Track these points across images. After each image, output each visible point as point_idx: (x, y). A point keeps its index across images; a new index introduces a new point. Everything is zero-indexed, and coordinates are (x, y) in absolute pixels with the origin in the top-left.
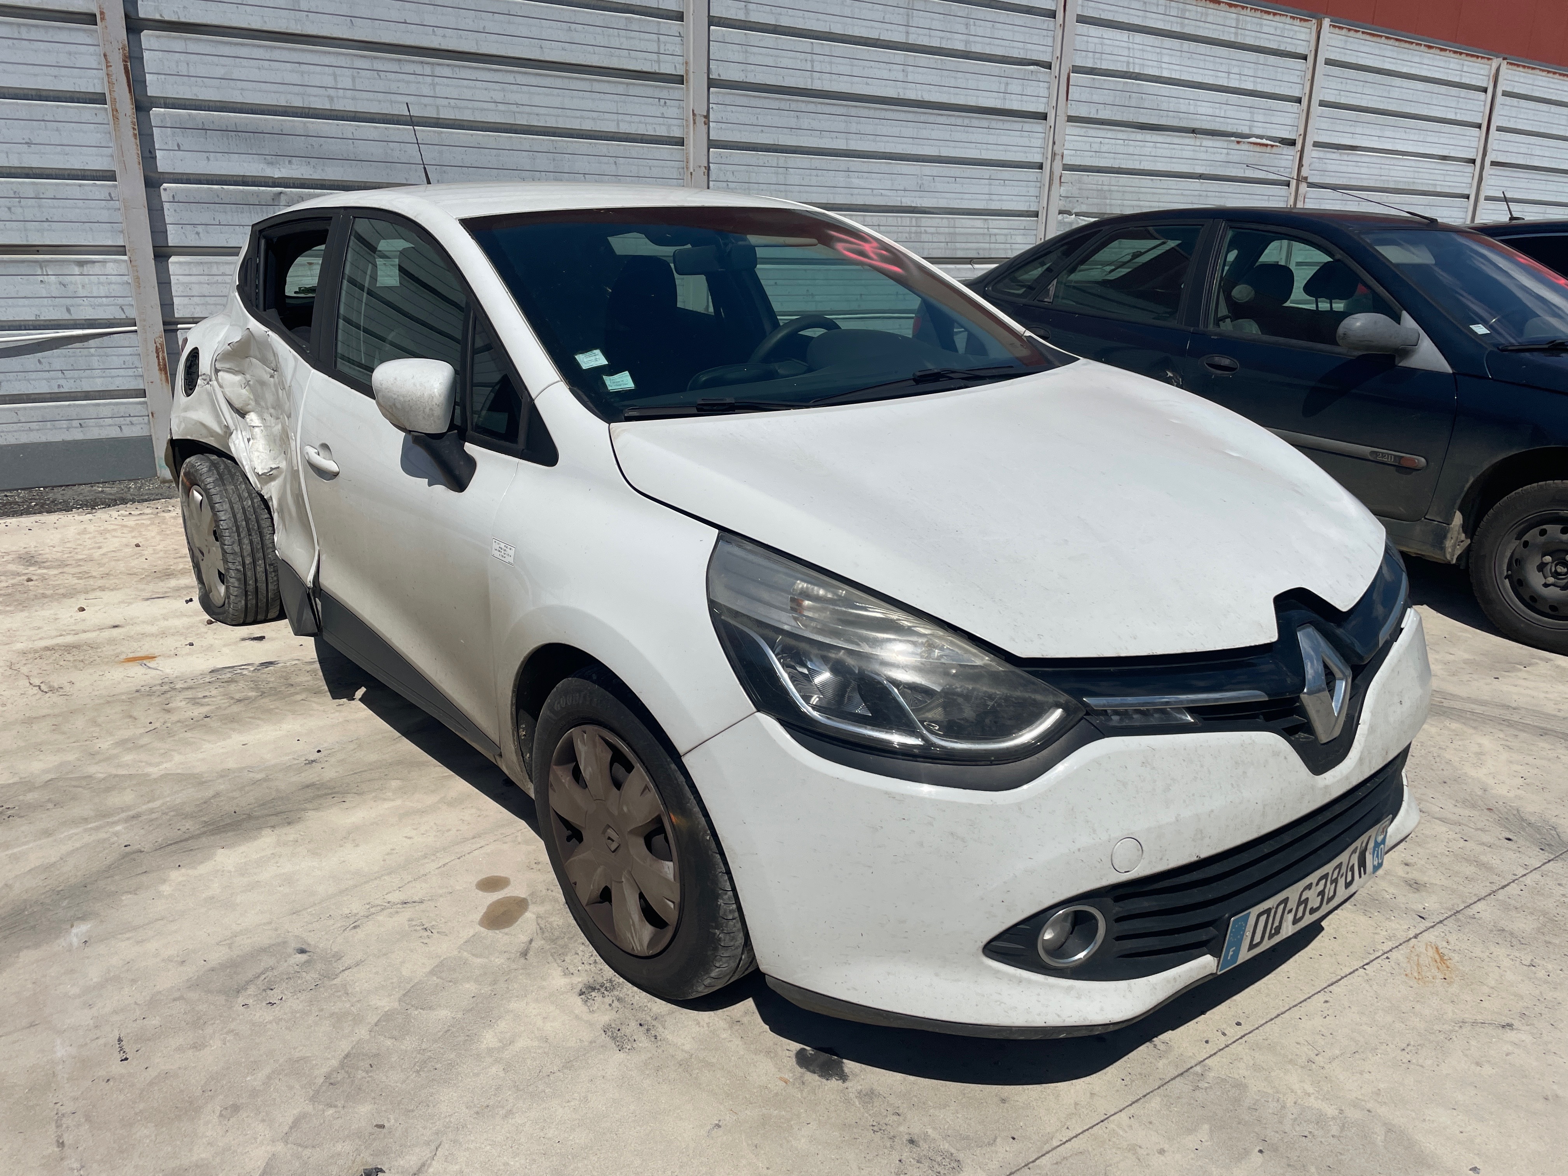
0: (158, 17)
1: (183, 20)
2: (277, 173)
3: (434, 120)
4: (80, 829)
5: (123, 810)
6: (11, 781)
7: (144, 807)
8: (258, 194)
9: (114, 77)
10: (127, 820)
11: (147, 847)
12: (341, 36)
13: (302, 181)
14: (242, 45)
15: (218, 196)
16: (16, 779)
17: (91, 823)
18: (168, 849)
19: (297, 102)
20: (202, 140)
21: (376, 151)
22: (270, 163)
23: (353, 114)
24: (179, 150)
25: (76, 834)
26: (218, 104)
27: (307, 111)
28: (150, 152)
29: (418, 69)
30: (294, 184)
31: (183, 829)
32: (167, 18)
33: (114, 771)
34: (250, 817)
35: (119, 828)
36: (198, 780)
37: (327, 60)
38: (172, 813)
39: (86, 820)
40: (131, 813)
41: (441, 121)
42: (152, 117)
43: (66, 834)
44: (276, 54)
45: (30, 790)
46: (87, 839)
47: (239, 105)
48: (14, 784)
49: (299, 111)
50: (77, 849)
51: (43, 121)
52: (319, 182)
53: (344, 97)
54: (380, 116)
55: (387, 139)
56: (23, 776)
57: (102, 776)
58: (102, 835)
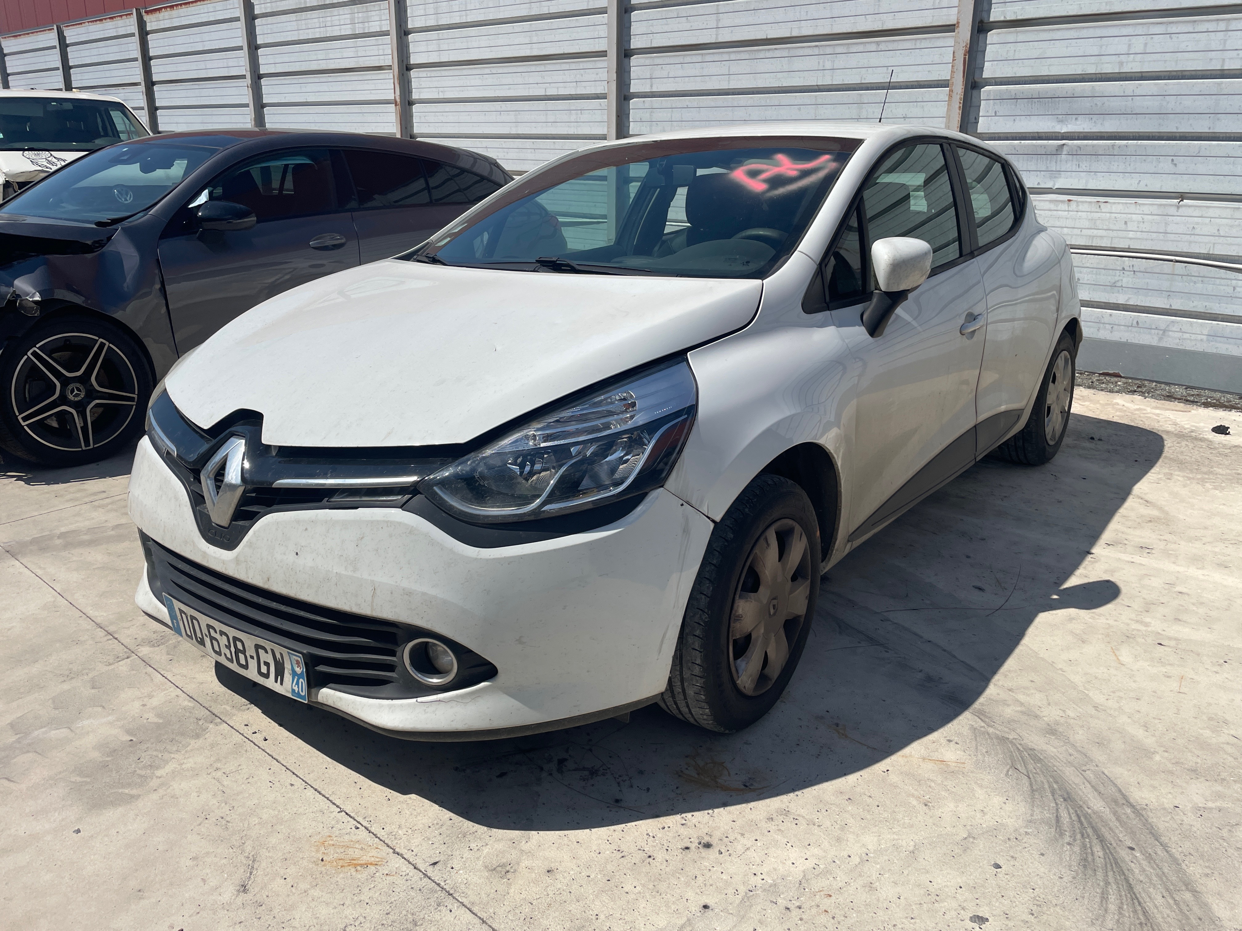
0: (1002, 19)
1: (1020, 17)
2: (1064, 129)
3: (1219, 72)
8: (1045, 146)
9: (955, 68)
12: (1143, 8)
13: (1085, 134)
14: (1058, 29)
15: (1015, 149)
19: (1091, 70)
20: (1013, 107)
21: (1152, 104)
22: (1061, 121)
23: (1140, 75)
24: (996, 116)
26: (1031, 78)
27: (1100, 76)
28: (976, 118)
29: (1211, 26)
30: (1078, 137)
32: (1008, 18)
37: (1125, 31)
41: (1226, 72)
42: (982, 93)
44: (1085, 33)
47: (1046, 78)
49: (1094, 76)
51: (916, 102)
52: (1099, 134)
53: (1134, 61)
54: (1166, 73)
55: (1165, 93)
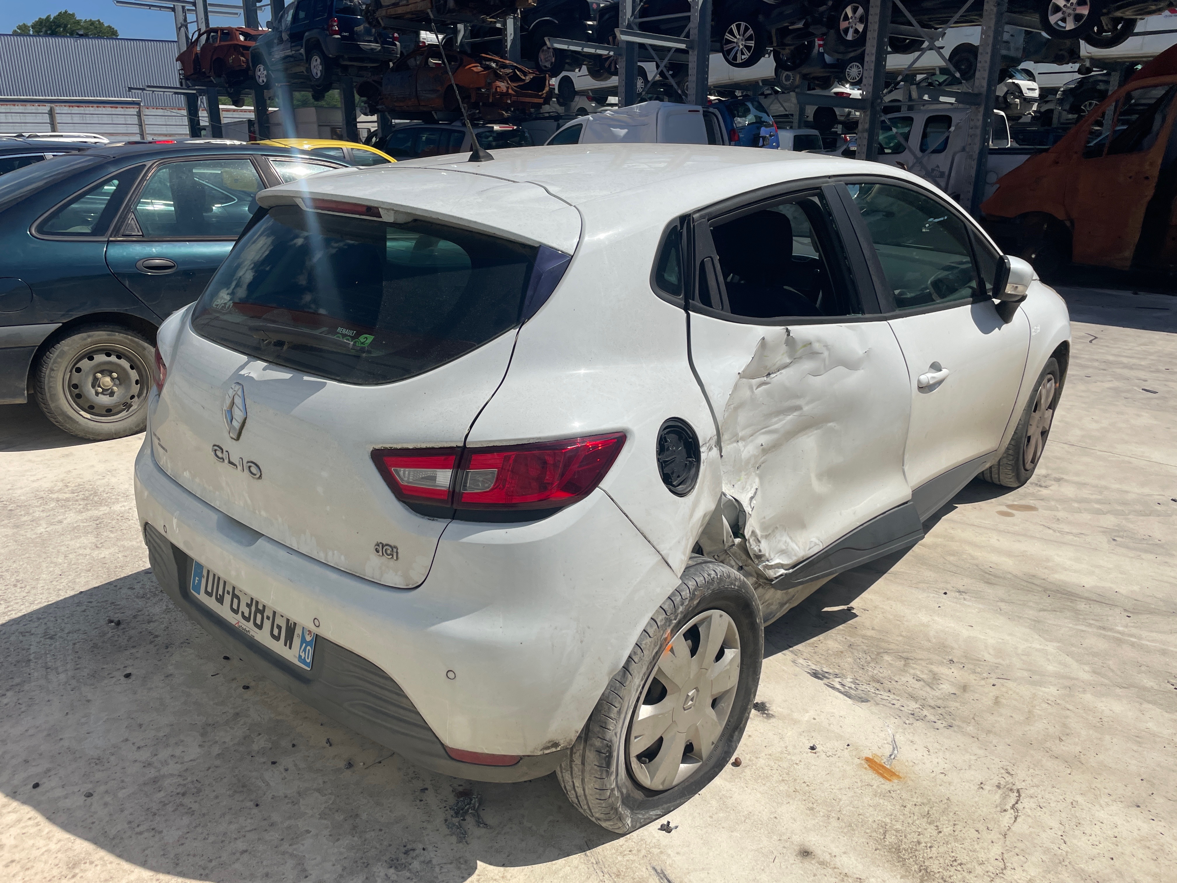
4: (1144, 642)
5: (1105, 637)
6: (1150, 706)
7: (1090, 630)
10: (1111, 630)
11: (1118, 611)
16: (1146, 705)
17: (1131, 641)
18: (1111, 603)
25: (1148, 641)
31: (1087, 606)
33: (1074, 665)
34: (1045, 590)
35: (1120, 628)
36: (1037, 625)
38: (1081, 617)
39: (1133, 645)
40: (1103, 632)
43: (1154, 644)
45: (1145, 689)
46: (1144, 634)
48: (1149, 702)
50: (1156, 632)
56: (1137, 705)
57: (1087, 668)
58: (1134, 631)
